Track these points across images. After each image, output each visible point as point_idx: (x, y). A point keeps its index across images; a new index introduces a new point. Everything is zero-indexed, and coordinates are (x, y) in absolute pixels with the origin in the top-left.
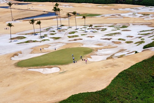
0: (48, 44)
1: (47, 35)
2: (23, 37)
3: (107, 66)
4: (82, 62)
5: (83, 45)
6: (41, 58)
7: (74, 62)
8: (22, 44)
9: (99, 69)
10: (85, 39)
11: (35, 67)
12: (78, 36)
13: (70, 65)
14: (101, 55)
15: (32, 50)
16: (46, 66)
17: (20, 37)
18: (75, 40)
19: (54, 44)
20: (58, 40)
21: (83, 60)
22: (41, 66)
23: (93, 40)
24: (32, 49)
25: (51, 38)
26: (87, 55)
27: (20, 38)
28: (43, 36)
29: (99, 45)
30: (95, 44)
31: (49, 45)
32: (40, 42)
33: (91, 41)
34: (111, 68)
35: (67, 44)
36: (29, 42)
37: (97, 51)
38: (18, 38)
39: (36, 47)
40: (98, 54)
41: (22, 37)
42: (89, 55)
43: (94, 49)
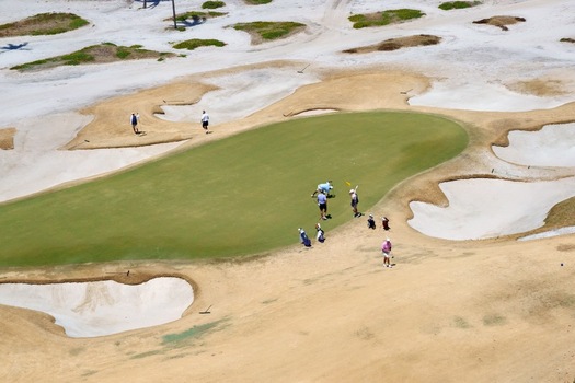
0: (204, 75)
1: (220, 5)
2: (69, 21)
3: (501, 308)
4: (362, 241)
5: (428, 87)
6: (109, 193)
7: (307, 243)
8: (44, 73)
9: (436, 330)
10: (455, 39)
11: (37, 274)
12: (416, 14)
13: (269, 261)
14: (522, 174)
15: (89, 119)
16: (109, 269)
17: (53, 16)
18: (389, 46)
19: (243, 78)
20: (278, 42)
21: (372, 224)
22: (79, 264)
23: (504, 52)
24: (86, 110)
25: (238, 27)
26: (420, 182)
27: (50, 25)
28: (198, 9)
29: (538, 88)
30: (509, 79)
31: (208, 81)
32: (162, 56)
33: (493, 59)
34: (525, 325)
35: (329, 75)
36: (91, 60)
37: (505, 145)
38: (37, 27)
39: (117, 96)
40: (501, 168)
41: (63, 16)
42: (435, 177)
43: (484, 124)
